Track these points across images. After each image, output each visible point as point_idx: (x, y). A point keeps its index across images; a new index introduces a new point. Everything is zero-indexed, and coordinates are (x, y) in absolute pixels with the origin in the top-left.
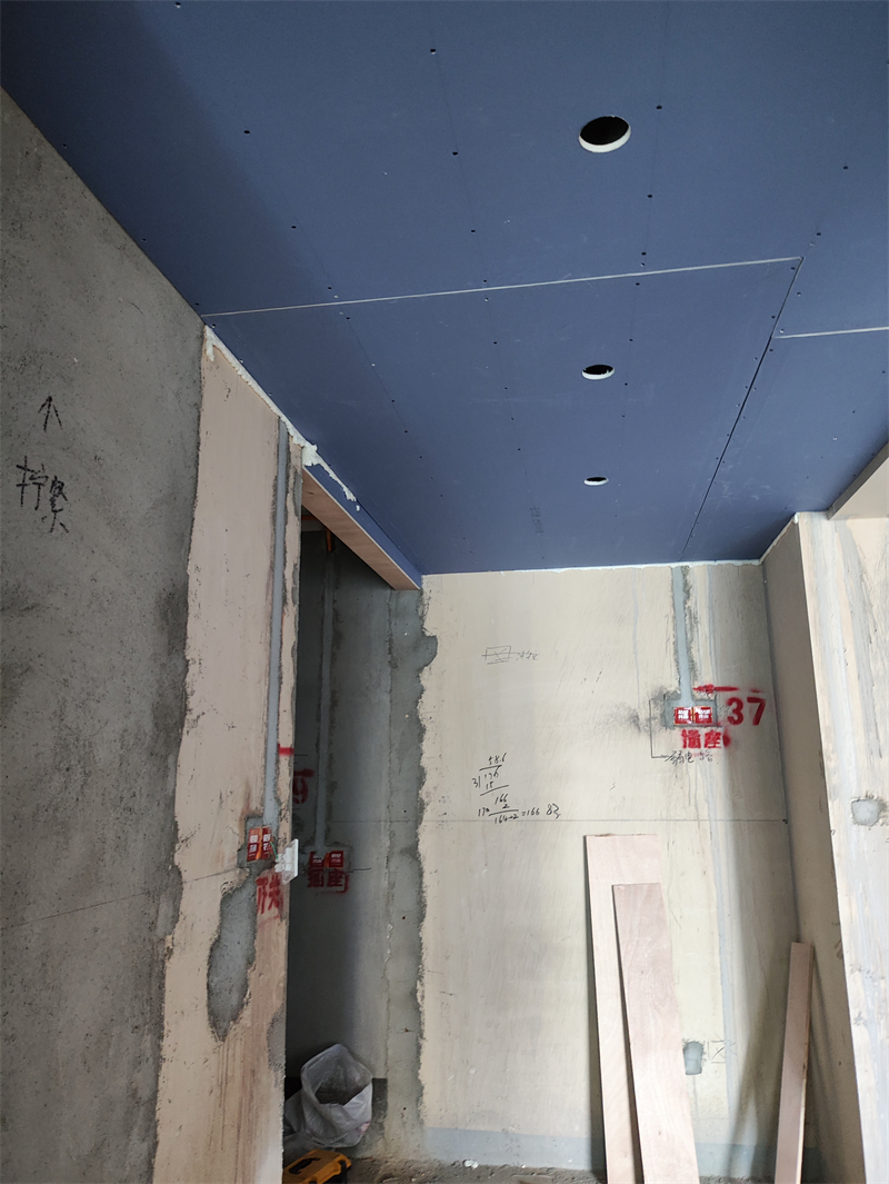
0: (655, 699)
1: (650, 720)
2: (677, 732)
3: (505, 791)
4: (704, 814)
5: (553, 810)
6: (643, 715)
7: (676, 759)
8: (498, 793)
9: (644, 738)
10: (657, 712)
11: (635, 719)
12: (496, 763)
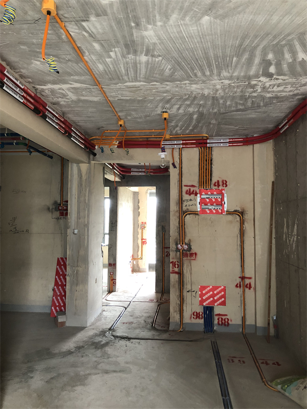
0: (54, 204)
1: (52, 209)
2: (59, 212)
3: (16, 226)
4: (63, 232)
5: (27, 231)
6: (51, 208)
7: (58, 219)
8: (14, 227)
9: (50, 214)
10: (54, 207)
11: (49, 209)
12: (14, 219)
